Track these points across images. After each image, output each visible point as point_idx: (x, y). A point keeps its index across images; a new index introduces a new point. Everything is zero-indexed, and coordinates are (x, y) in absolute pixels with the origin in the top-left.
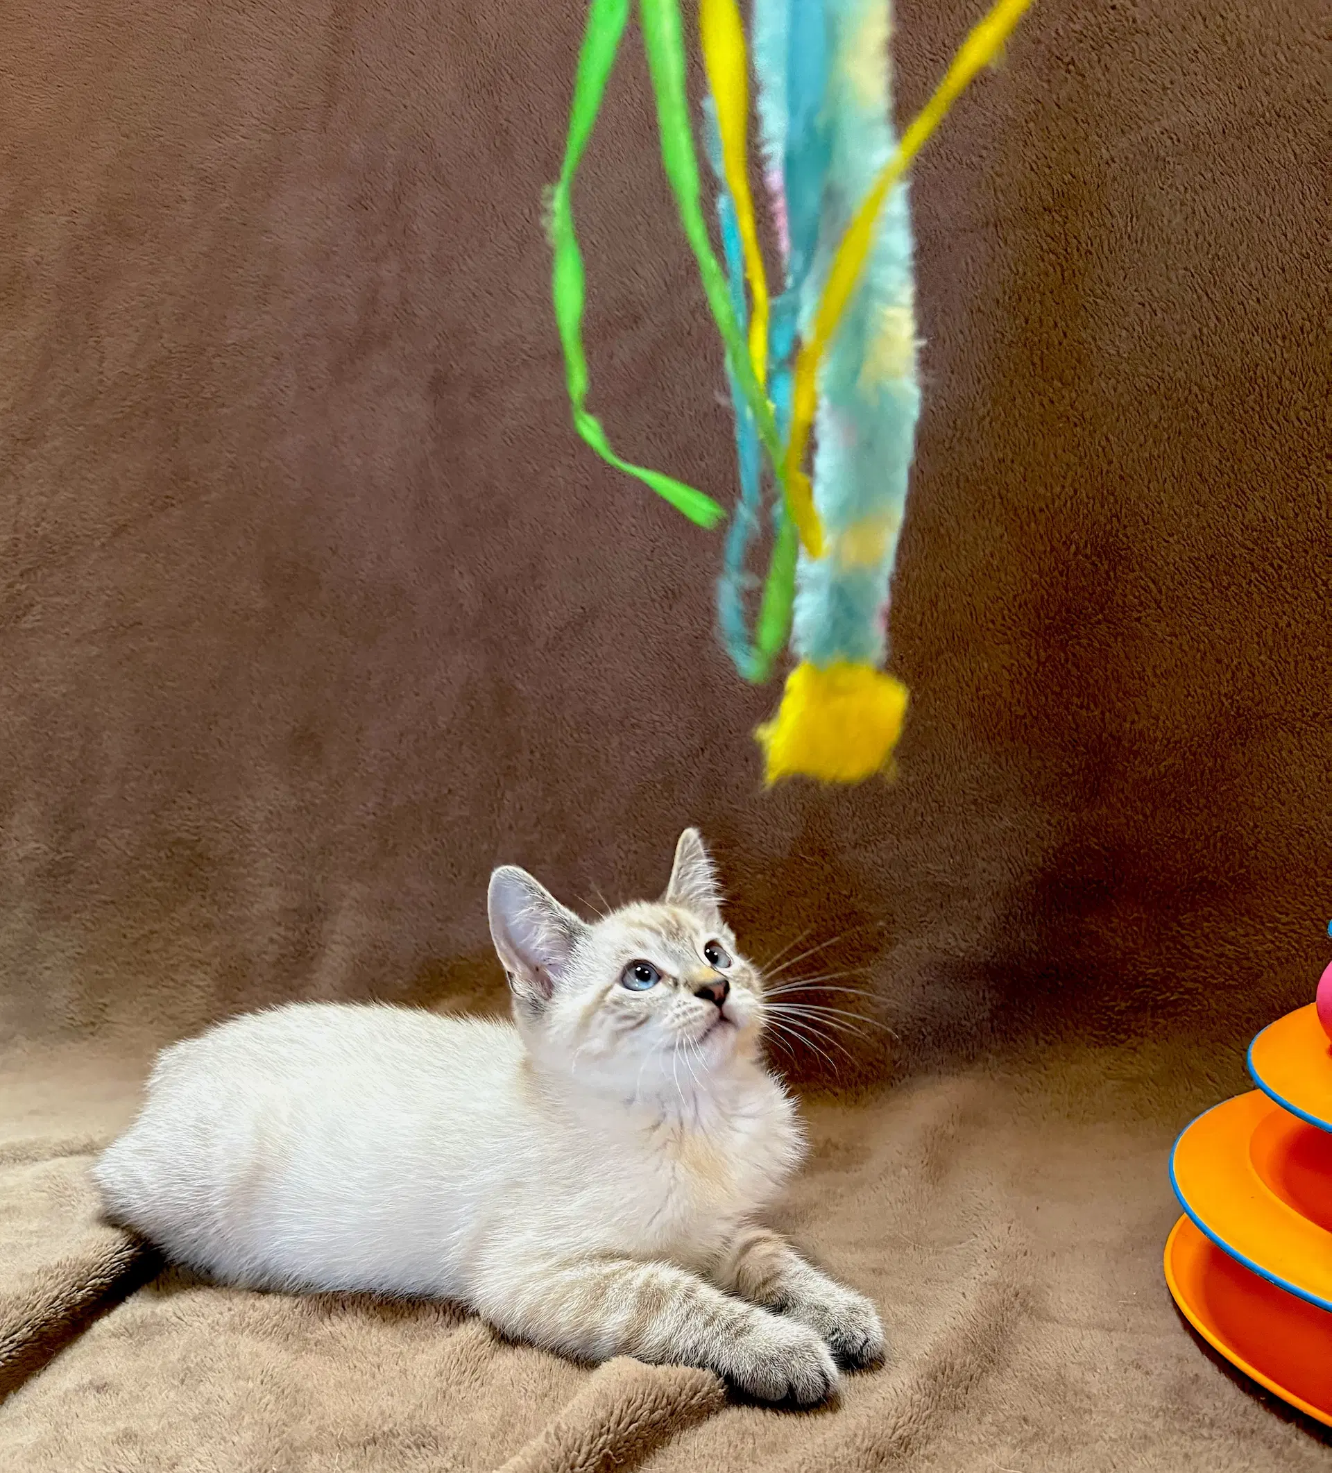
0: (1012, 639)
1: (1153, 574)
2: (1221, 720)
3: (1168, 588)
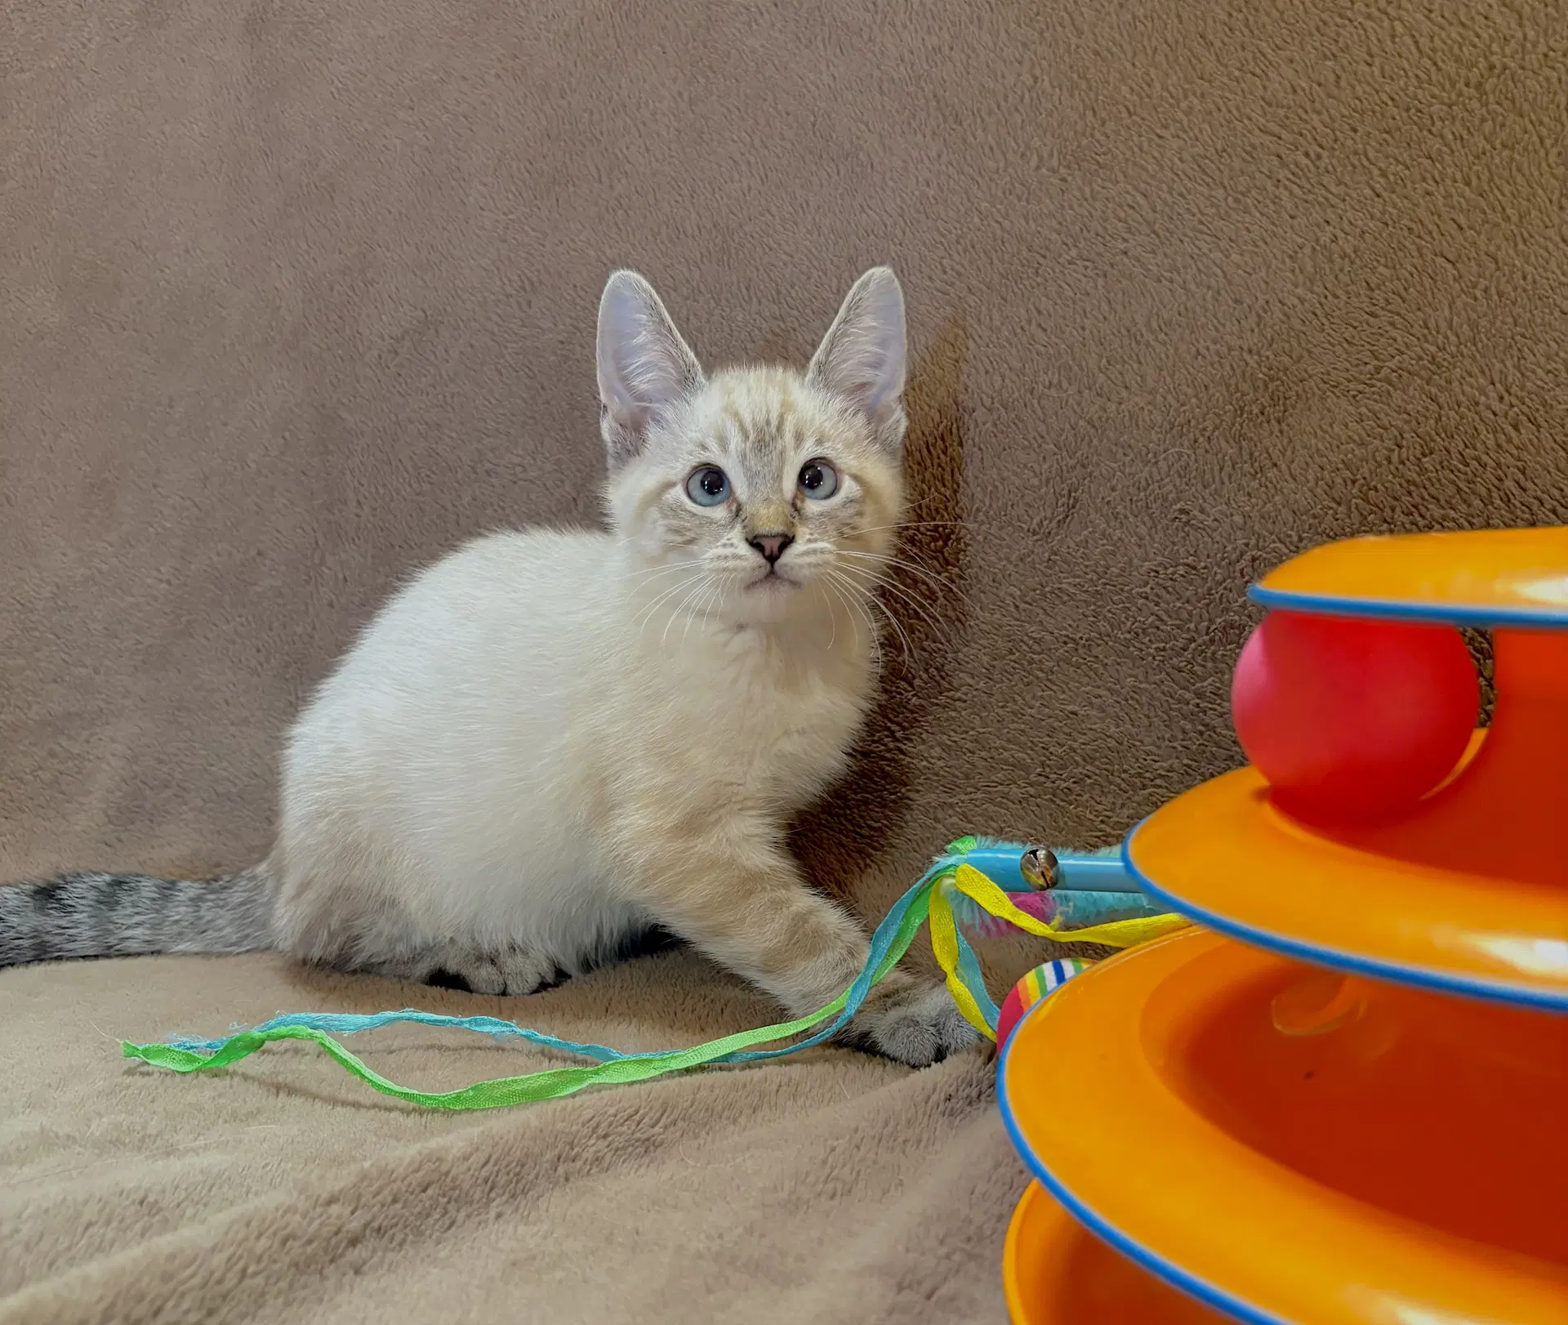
0: (956, 300)
1: (1143, 185)
2: (1245, 387)
3: (1166, 203)
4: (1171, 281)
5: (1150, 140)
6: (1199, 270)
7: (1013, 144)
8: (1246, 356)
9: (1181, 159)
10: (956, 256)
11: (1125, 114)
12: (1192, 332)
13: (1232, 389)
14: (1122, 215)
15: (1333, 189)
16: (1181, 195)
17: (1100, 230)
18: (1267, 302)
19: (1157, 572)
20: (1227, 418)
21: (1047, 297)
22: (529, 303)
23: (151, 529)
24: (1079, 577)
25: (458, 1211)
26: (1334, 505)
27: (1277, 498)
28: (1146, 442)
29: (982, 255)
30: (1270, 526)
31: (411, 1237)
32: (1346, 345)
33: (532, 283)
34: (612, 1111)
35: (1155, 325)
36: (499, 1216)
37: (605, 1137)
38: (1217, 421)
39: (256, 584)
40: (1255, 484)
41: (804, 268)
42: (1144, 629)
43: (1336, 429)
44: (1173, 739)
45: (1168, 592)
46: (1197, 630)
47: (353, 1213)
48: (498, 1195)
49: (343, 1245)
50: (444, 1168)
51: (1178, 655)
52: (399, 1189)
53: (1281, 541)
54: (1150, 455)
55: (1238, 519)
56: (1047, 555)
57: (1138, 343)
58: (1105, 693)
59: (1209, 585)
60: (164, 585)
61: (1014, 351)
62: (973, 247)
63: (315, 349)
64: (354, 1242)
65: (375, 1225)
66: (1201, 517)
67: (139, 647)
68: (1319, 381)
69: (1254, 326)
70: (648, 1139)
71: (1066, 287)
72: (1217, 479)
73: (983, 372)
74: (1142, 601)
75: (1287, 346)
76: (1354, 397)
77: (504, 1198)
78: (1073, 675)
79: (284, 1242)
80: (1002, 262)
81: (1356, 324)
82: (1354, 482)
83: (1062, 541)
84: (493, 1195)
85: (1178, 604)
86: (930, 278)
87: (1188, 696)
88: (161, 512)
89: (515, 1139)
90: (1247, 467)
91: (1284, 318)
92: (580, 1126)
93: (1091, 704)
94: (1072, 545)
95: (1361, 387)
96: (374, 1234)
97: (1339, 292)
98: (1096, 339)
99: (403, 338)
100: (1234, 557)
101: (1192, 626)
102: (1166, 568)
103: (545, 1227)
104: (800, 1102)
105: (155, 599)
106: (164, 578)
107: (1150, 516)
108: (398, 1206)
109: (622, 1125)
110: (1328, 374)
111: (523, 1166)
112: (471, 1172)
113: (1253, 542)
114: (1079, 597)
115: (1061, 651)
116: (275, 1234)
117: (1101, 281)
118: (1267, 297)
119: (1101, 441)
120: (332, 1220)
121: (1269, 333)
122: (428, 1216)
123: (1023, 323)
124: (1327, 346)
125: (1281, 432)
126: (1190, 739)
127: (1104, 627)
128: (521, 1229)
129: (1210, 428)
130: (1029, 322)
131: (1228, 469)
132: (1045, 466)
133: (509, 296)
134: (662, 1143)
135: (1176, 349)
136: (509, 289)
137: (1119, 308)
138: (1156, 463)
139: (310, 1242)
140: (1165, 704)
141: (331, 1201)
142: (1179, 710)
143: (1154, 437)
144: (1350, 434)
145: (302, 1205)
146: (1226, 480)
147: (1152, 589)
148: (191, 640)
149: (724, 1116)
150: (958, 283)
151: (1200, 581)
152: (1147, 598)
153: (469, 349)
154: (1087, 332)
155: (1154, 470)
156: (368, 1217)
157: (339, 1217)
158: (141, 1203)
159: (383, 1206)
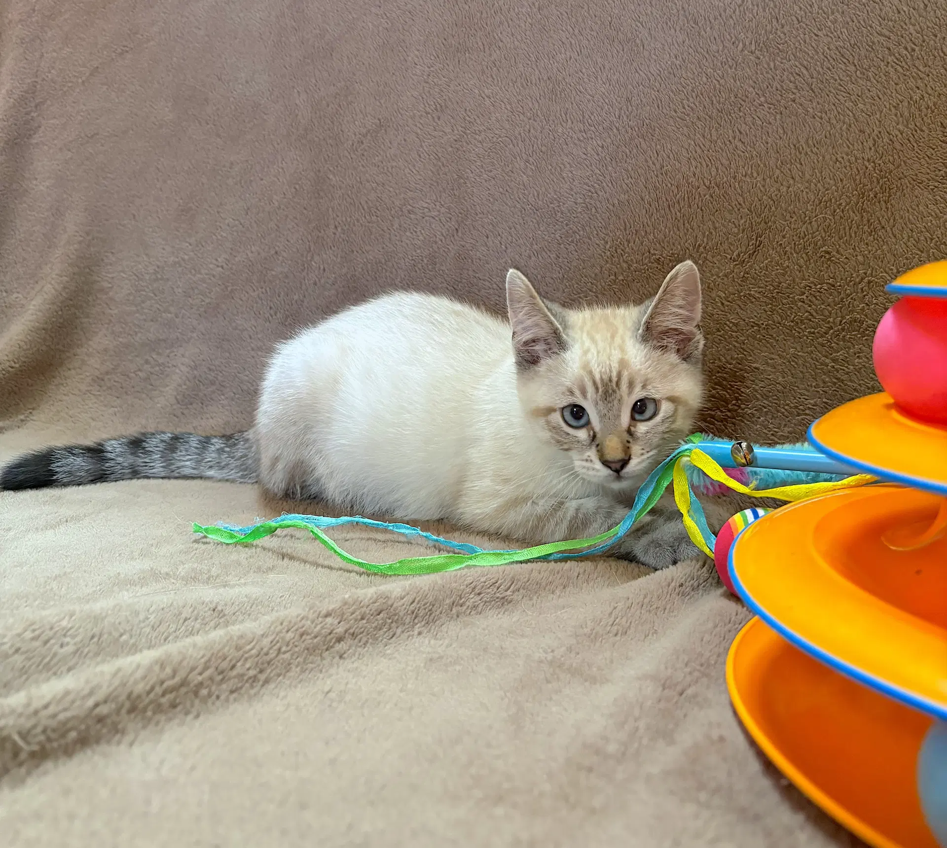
0: (690, 124)
1: (805, 62)
2: (865, 181)
3: (819, 73)
4: (821, 118)
5: (811, 38)
6: (839, 113)
7: (728, 36)
8: (866, 163)
9: (828, 48)
10: (691, 99)
11: (796, 22)
12: (833, 147)
13: (858, 182)
14: (792, 79)
15: (921, 68)
16: (829, 68)
17: (779, 87)
18: (880, 132)
19: (810, 287)
20: (854, 199)
21: (745, 123)
22: (439, 118)
23: (214, 237)
24: (762, 288)
25: (397, 628)
26: (919, 253)
27: (884, 247)
28: (804, 210)
29: (707, 99)
30: (880, 264)
31: (370, 641)
32: (927, 158)
33: (441, 106)
34: (483, 579)
35: (810, 142)
36: (420, 633)
37: (479, 594)
38: (848, 200)
39: (272, 270)
40: (871, 238)
41: (601, 104)
42: (801, 320)
43: (921, 208)
44: (817, 386)
45: (817, 299)
46: (834, 323)
47: (339, 623)
48: (419, 622)
49: (334, 640)
50: (390, 603)
51: (822, 336)
52: (365, 612)
53: (886, 273)
54: (807, 218)
55: (860, 258)
56: (742, 273)
57: (800, 153)
58: (777, 357)
59: (842, 296)
60: (220, 269)
61: (724, 154)
62: (702, 95)
63: (316, 139)
64: (340, 640)
65: (351, 631)
66: (838, 256)
67: (203, 303)
68: (910, 179)
69: (871, 145)
70: (503, 598)
71: (757, 118)
72: (848, 234)
73: (705, 166)
74: (800, 304)
75: (891, 159)
76: (932, 190)
77: (423, 623)
78: (756, 345)
79: (302, 635)
80: (719, 103)
81: (934, 147)
82: (932, 239)
83: (751, 266)
84: (416, 621)
85: (823, 307)
86: (676, 112)
87: (827, 361)
88: (221, 227)
89: (429, 590)
90: (866, 228)
91: (890, 142)
92: (465, 586)
93: (767, 364)
94: (757, 268)
95: (936, 184)
96: (351, 636)
97: (924, 128)
98: (775, 148)
99: (367, 134)
100: (857, 280)
101: (831, 320)
102: (816, 285)
103: (447, 642)
104: (591, 584)
105: (214, 276)
106: (220, 264)
107: (807, 254)
108: (364, 621)
109: (489, 588)
110: (916, 175)
111: (433, 605)
112: (405, 606)
113: (869, 272)
114: (761, 299)
115: (750, 331)
116: (297, 630)
117: (778, 117)
118: (880, 130)
119: (776, 209)
120: (328, 626)
121: (880, 150)
122: (380, 629)
123: (730, 138)
124: (916, 159)
125: (887, 208)
126: (828, 387)
127: (777, 318)
128: (432, 642)
129: (844, 204)
130: (734, 138)
131: (854, 228)
132: (742, 221)
133: (427, 113)
134: (510, 602)
135: (824, 157)
136: (428, 109)
137: (789, 133)
138: (811, 223)
139: (316, 637)
140: (813, 366)
141: (327, 615)
142: (822, 369)
143: (810, 208)
144: (930, 211)
145: (311, 616)
146: (853, 235)
147: (807, 297)
148: (233, 301)
149: (547, 589)
150: (691, 114)
151: (836, 293)
152: (803, 302)
153: (403, 142)
154: (769, 145)
155: (809, 227)
156: (347, 626)
157: (332, 625)
158: (214, 610)
159: (356, 620)
